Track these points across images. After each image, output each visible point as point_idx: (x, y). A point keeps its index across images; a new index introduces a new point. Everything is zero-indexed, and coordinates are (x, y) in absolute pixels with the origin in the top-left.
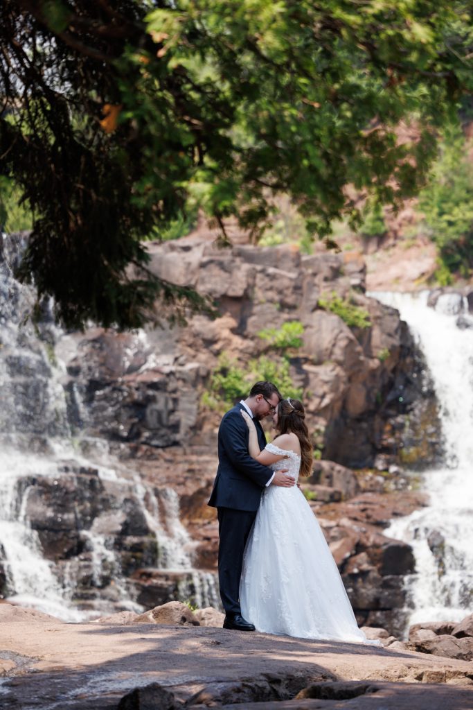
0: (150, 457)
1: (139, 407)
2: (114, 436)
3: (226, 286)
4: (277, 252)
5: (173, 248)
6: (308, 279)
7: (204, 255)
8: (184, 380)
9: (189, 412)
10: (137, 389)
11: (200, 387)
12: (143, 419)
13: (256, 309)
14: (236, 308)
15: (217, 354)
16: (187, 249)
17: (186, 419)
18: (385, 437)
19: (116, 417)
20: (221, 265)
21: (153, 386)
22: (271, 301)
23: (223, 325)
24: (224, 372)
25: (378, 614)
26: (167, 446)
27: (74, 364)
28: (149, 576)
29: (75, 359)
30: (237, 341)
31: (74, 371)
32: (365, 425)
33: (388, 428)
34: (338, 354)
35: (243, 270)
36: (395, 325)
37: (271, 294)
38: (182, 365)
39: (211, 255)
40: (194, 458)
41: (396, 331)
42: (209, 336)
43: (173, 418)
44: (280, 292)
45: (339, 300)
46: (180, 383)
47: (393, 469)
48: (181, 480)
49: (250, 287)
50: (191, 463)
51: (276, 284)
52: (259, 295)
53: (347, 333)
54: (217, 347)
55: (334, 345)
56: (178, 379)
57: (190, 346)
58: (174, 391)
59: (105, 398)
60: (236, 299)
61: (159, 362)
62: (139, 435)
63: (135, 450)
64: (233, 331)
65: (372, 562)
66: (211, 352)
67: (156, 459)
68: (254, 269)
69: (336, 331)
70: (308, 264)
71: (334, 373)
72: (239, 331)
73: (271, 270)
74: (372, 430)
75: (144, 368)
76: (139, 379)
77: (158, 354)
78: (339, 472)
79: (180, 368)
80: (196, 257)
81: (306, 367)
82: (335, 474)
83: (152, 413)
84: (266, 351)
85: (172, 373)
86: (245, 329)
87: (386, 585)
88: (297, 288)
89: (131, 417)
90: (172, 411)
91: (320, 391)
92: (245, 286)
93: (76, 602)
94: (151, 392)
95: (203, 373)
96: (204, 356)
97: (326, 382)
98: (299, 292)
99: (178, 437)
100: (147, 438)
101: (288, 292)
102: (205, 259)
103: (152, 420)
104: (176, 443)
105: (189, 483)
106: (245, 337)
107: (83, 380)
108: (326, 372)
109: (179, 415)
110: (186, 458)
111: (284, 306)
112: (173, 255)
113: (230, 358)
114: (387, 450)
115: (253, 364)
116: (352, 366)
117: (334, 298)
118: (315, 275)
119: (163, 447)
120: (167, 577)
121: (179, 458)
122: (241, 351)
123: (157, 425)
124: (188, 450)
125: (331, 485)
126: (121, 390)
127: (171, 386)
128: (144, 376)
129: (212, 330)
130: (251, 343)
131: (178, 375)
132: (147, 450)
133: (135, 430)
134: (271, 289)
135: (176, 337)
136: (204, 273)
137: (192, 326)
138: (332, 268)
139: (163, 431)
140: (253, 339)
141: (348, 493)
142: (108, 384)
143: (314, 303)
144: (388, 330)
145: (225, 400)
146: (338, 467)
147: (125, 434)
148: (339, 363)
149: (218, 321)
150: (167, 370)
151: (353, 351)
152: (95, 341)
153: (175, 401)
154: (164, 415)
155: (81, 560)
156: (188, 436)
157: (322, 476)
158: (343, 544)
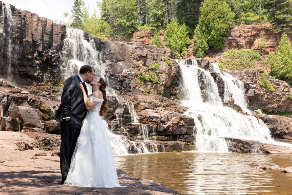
0: (125, 94)
1: (122, 82)
2: (116, 89)
3: (142, 53)
4: (152, 46)
5: (128, 44)
6: (159, 53)
7: (136, 46)
8: (132, 76)
9: (133, 84)
10: (121, 77)
11: (136, 78)
12: (122, 85)
13: (148, 60)
14: (144, 59)
15: (139, 70)
16: (132, 44)
17: (132, 85)
18: (173, 92)
19: (116, 84)
20: (141, 48)
21: (125, 77)
22: (151, 58)
23: (140, 63)
24: (141, 74)
25: (187, 136)
26: (128, 92)
27: (106, 70)
28: (131, 125)
29: (106, 69)
30: (144, 67)
31: (106, 72)
32: (169, 89)
33: (174, 90)
34: (167, 71)
35: (146, 50)
36: (177, 66)
37: (151, 56)
38: (132, 72)
39: (138, 46)
40: (135, 95)
41: (178, 67)
42: (138, 65)
43: (130, 85)
44: (154, 56)
45: (166, 59)
46: (131, 76)
47: (176, 99)
48: (133, 100)
49: (147, 54)
50: (134, 96)
51: (153, 54)
52: (149, 56)
53: (168, 67)
54: (139, 68)
55: (166, 69)
56: (131, 75)
57: (133, 67)
58: (130, 78)
59: (113, 79)
60: (144, 57)
61: (126, 71)
62: (121, 89)
63: (121, 92)
64: (143, 64)
65: (185, 123)
66: (138, 69)
67: (127, 95)
68: (148, 50)
69: (166, 66)
70: (159, 50)
71: (166, 76)
72: (144, 64)
73: (151, 50)
74: (170, 90)
75: (122, 72)
76: (121, 75)
77: (125, 69)
78: (167, 100)
79: (131, 73)
80: (134, 46)
81: (159, 74)
82: (166, 100)
83: (124, 84)
84: (150, 70)
85: (129, 74)
86: (146, 64)
87: (189, 129)
88: (157, 55)
89: (119, 84)
90: (130, 83)
91: (163, 80)
92: (146, 54)
93: (114, 132)
94: (125, 78)
95: (136, 74)
96: (136, 70)
97: (164, 78)
98: (157, 56)
99: (131, 90)
100: (123, 90)
101: (155, 56)
102: (136, 47)
103: (124, 85)
104: (130, 91)
105: (135, 101)
106: (146, 66)
107: (108, 75)
108: (164, 76)
109: (131, 84)
110: (133, 95)
111: (154, 59)
112: (129, 45)
113: (142, 71)
114: (174, 95)
115: (147, 73)
116: (169, 74)
117: (165, 58)
118: (161, 52)
119: (127, 92)
120: (136, 125)
121: (132, 95)
122: (145, 70)
123: (126, 87)
124: (133, 93)
125: (165, 103)
126: (117, 77)
127: (129, 77)
128: (123, 74)
129: (138, 64)
130: (147, 68)
131: (130, 74)
132: (124, 93)
133: (121, 88)
134: (151, 55)
135: (130, 65)
136: (136, 50)
137: (134, 62)
138: (164, 51)
139: (127, 88)
140: (147, 67)
141: (169, 105)
142: (114, 76)
143: (161, 59)
144: (176, 67)
145: (141, 81)
146: (167, 99)
147: (118, 89)
148: (166, 74)
149: (139, 62)
150: (128, 73)
151: (169, 71)
152: (110, 65)
153: (130, 80)
154: (128, 84)
155: (114, 121)
156: (133, 90)
157: (164, 101)
158: (176, 118)
